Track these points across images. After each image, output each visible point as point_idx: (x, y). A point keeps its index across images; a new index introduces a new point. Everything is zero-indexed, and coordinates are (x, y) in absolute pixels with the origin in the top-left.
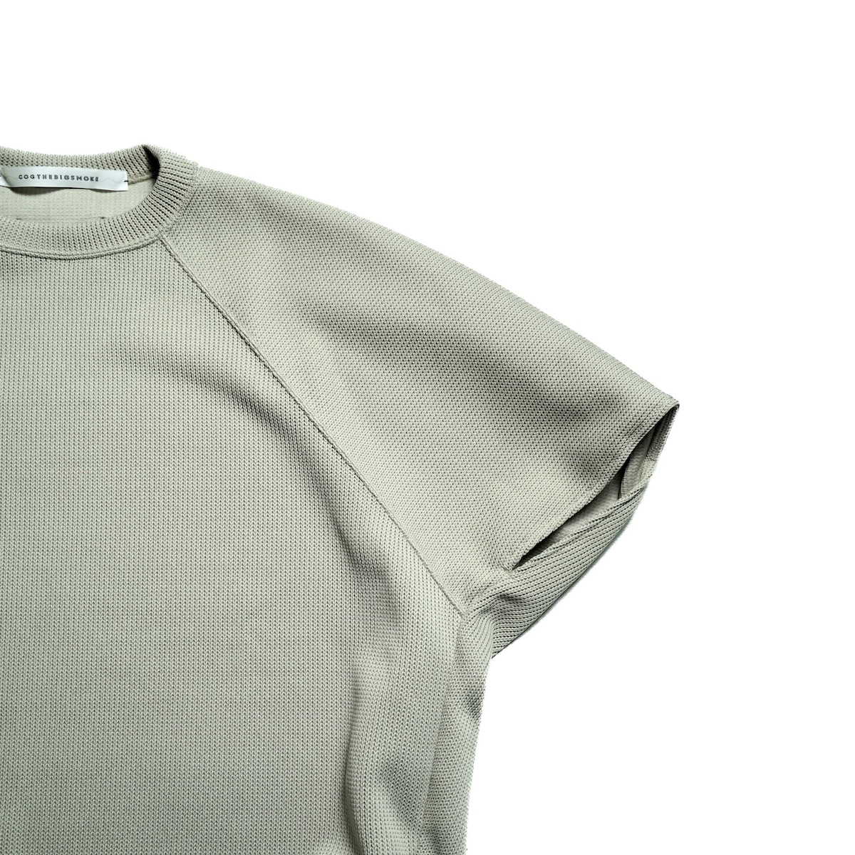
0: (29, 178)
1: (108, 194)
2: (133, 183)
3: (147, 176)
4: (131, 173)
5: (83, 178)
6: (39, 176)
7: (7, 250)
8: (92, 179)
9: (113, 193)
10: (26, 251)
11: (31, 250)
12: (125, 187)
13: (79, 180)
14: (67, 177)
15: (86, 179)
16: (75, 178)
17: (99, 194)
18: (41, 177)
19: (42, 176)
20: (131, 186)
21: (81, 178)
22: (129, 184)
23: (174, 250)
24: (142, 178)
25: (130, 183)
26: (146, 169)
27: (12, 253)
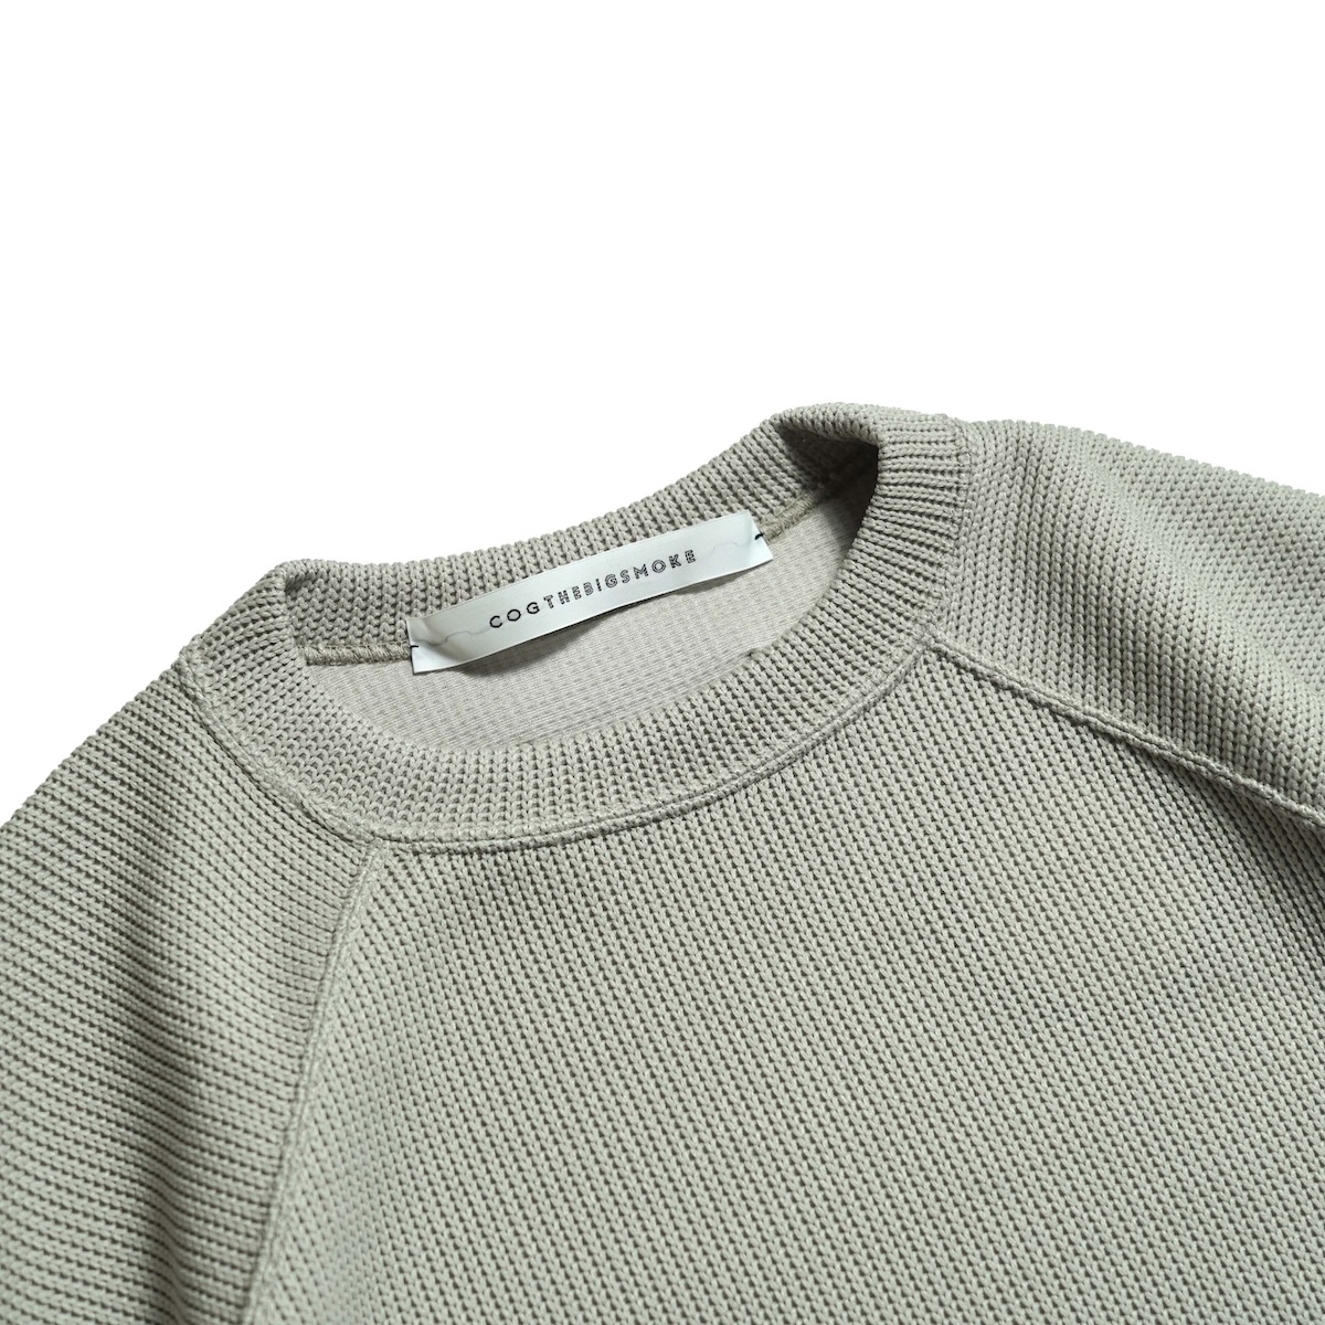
0: (525, 615)
1: (730, 587)
2: (775, 535)
3: (801, 504)
4: (760, 510)
5: (649, 569)
6: (548, 599)
7: (549, 838)
8: (674, 562)
9: (739, 580)
10: (599, 820)
11: (611, 812)
12: (761, 552)
13: (642, 576)
14: (611, 581)
15: (658, 567)
16: (631, 574)
17: (706, 595)
18: (556, 600)
19: (556, 597)
20: (777, 545)
21: (644, 570)
22: (768, 541)
23: (984, 660)
24: (794, 512)
25: (772, 537)
26: (793, 485)
27: (564, 841)
